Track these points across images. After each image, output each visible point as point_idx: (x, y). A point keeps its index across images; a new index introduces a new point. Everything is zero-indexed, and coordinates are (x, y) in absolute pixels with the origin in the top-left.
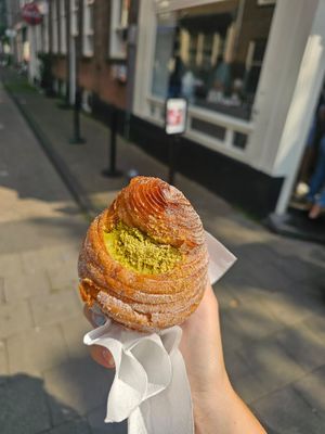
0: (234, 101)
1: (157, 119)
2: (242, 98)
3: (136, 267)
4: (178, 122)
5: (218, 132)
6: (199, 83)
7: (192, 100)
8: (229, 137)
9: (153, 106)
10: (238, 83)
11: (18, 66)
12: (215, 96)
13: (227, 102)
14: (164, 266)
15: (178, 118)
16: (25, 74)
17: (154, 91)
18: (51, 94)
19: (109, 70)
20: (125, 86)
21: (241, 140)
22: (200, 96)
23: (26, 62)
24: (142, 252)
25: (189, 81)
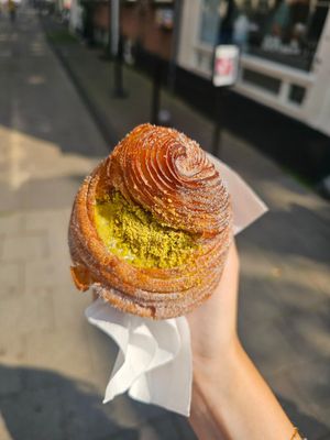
0: (293, 48)
1: (204, 70)
2: (302, 46)
3: (138, 255)
4: (227, 72)
5: (273, 84)
6: (254, 27)
7: (245, 48)
8: (285, 90)
9: (200, 55)
10: (300, 27)
11: (59, 15)
12: (272, 43)
13: (286, 50)
14: (173, 258)
15: (229, 68)
16: (67, 23)
17: (203, 38)
18: (93, 44)
19: (153, 16)
20: (170, 34)
21: (298, 94)
22: (254, 44)
23: (67, 10)
24: (145, 239)
25: (242, 26)
